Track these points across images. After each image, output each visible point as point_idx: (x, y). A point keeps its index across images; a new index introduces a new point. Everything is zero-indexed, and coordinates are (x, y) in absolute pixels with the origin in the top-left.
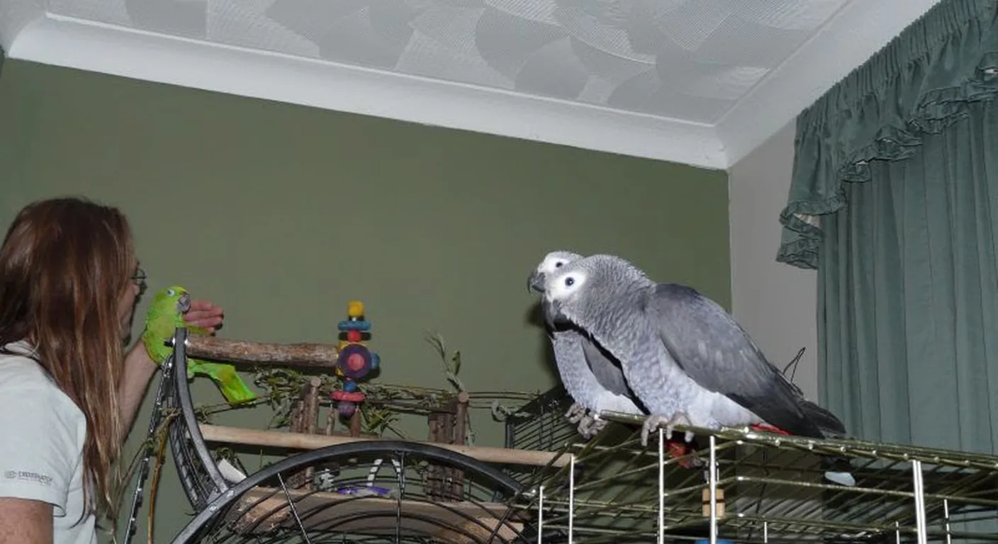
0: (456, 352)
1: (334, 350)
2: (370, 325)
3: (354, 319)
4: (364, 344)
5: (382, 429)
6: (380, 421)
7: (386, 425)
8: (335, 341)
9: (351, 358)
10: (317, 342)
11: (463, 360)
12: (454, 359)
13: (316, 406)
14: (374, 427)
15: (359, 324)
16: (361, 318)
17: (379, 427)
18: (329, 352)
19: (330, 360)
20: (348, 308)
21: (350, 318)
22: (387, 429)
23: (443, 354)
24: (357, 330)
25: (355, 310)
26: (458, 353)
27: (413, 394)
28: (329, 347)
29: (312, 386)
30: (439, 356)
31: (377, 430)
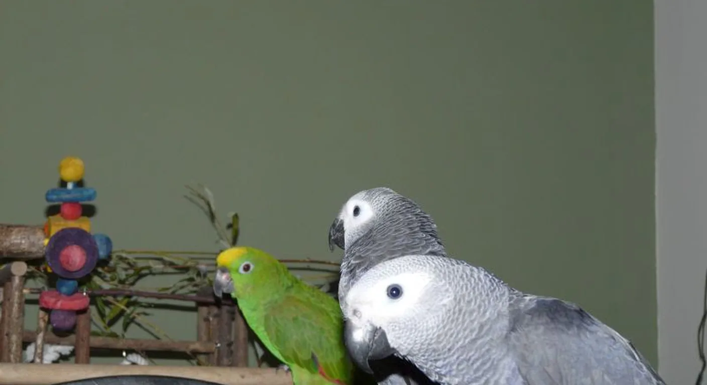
0: (232, 214)
1: (40, 234)
2: (95, 193)
3: (70, 186)
4: (85, 224)
5: (126, 327)
6: (122, 313)
7: (132, 320)
8: (42, 220)
9: (65, 252)
10: (13, 223)
11: (242, 225)
12: (230, 226)
13: (20, 304)
14: (112, 323)
15: (76, 195)
16: (79, 184)
17: (121, 322)
18: (32, 239)
19: (34, 249)
20: (60, 168)
21: (63, 184)
22: (133, 326)
23: (212, 216)
24: (73, 203)
25: (71, 170)
26: (236, 217)
27: (171, 264)
28: (32, 229)
29: (14, 275)
30: (206, 219)
31: (118, 328)
